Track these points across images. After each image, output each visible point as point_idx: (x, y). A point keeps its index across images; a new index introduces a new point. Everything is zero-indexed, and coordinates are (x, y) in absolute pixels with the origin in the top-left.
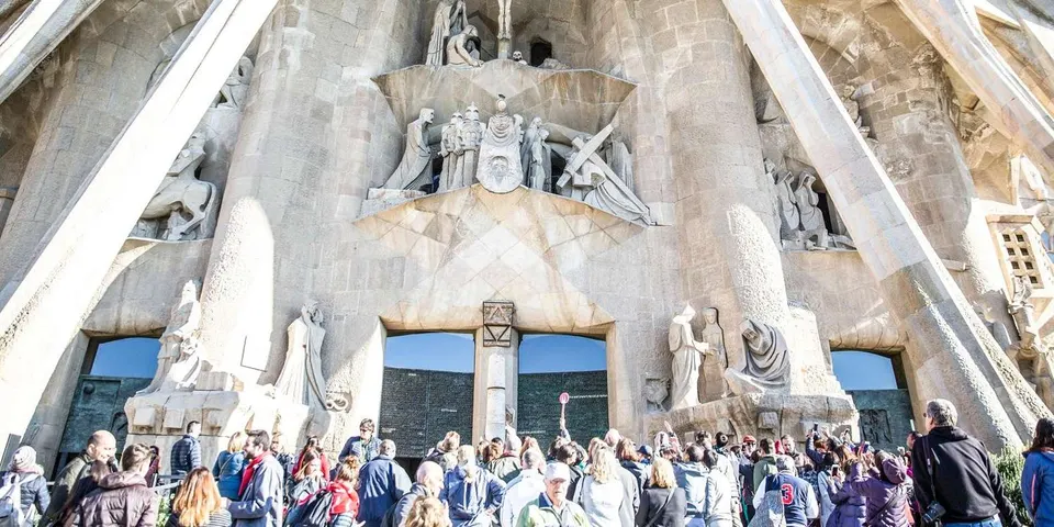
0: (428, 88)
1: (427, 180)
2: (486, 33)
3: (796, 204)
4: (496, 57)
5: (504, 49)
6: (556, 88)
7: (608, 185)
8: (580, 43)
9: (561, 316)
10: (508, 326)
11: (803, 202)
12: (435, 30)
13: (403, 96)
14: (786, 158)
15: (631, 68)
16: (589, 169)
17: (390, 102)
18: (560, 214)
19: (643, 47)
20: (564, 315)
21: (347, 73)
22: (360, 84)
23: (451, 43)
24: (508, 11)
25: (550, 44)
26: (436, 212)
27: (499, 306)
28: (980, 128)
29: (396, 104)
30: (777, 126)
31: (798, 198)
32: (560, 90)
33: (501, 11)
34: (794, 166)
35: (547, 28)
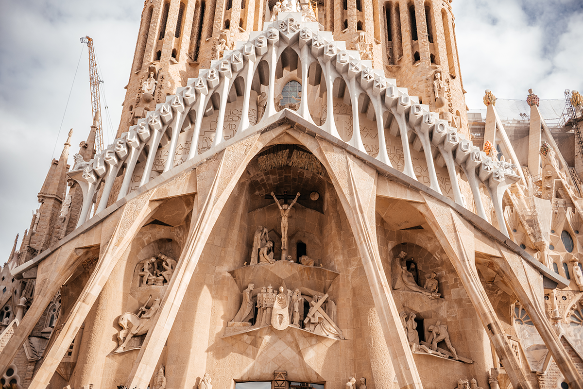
0: (251, 274)
1: (252, 317)
2: (277, 238)
3: (407, 328)
4: (281, 259)
5: (284, 255)
6: (306, 274)
7: (325, 321)
8: (318, 245)
9: (305, 377)
10: (284, 381)
11: (409, 327)
12: (254, 245)
13: (241, 279)
14: (404, 306)
15: (338, 265)
16: (318, 315)
17: (235, 280)
18: (304, 337)
19: (343, 254)
20: (306, 377)
21: (218, 269)
22: (223, 275)
23: (261, 252)
24: (286, 236)
25: (305, 244)
26: (255, 336)
27: (280, 372)
28: (496, 290)
29: (237, 281)
30: (400, 292)
31: (408, 325)
32: (307, 274)
33: (283, 236)
34: (408, 310)
35: (304, 236)
